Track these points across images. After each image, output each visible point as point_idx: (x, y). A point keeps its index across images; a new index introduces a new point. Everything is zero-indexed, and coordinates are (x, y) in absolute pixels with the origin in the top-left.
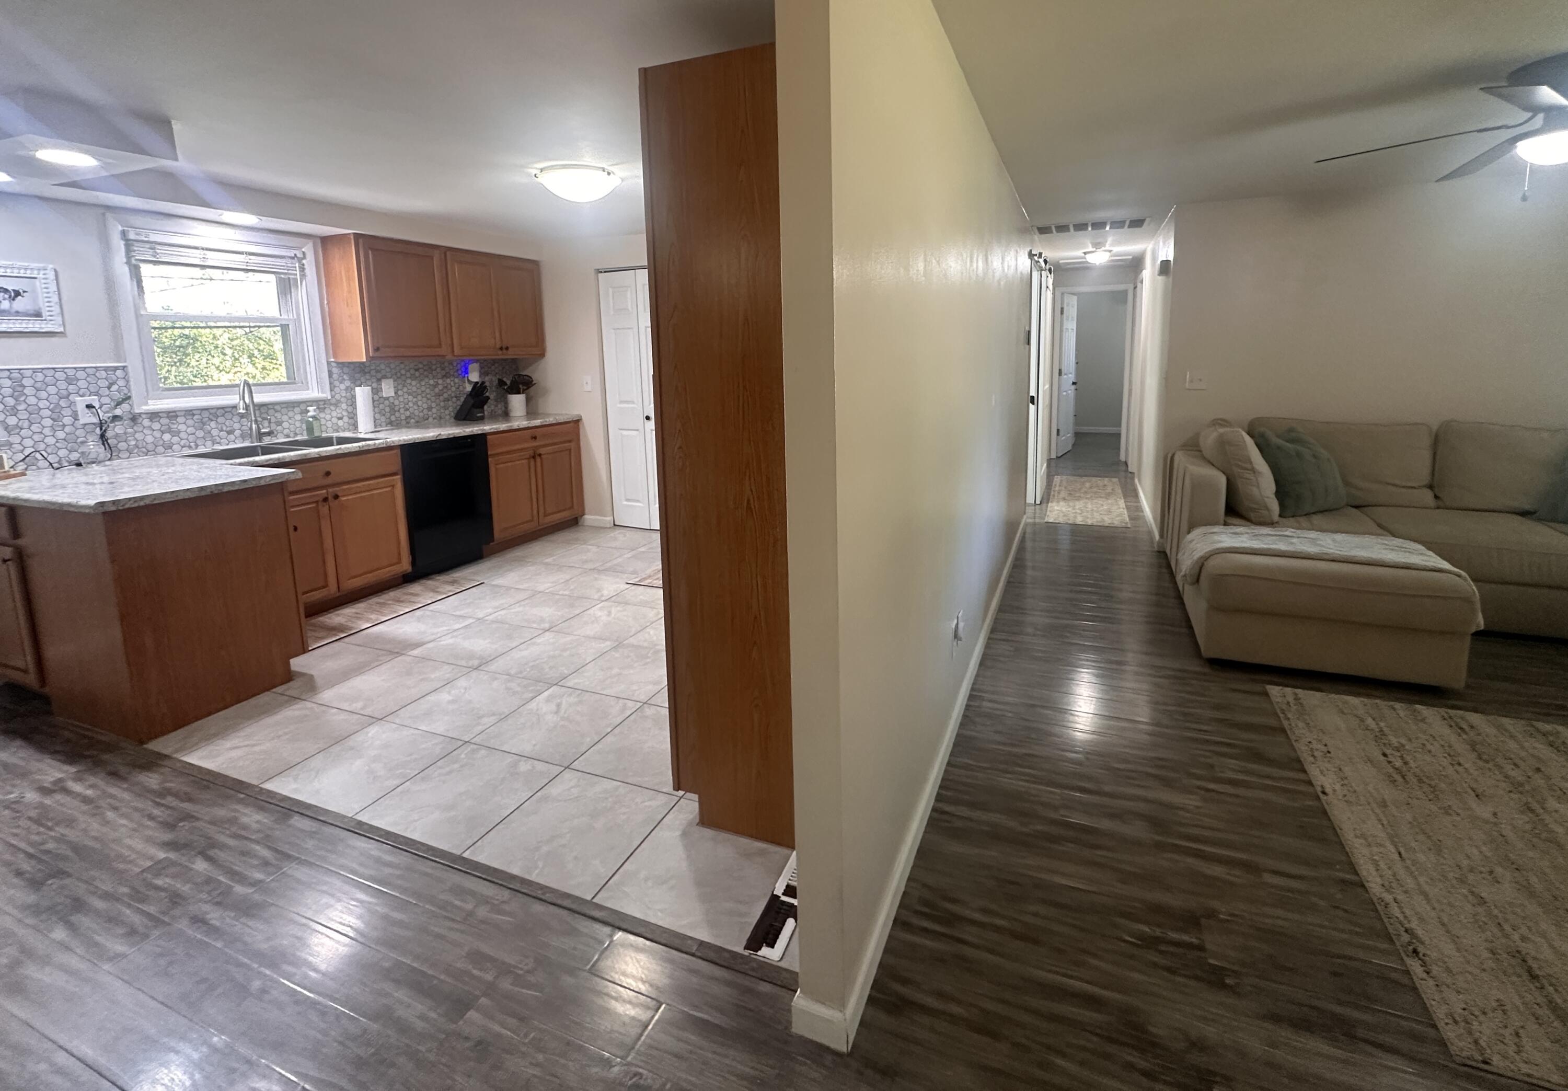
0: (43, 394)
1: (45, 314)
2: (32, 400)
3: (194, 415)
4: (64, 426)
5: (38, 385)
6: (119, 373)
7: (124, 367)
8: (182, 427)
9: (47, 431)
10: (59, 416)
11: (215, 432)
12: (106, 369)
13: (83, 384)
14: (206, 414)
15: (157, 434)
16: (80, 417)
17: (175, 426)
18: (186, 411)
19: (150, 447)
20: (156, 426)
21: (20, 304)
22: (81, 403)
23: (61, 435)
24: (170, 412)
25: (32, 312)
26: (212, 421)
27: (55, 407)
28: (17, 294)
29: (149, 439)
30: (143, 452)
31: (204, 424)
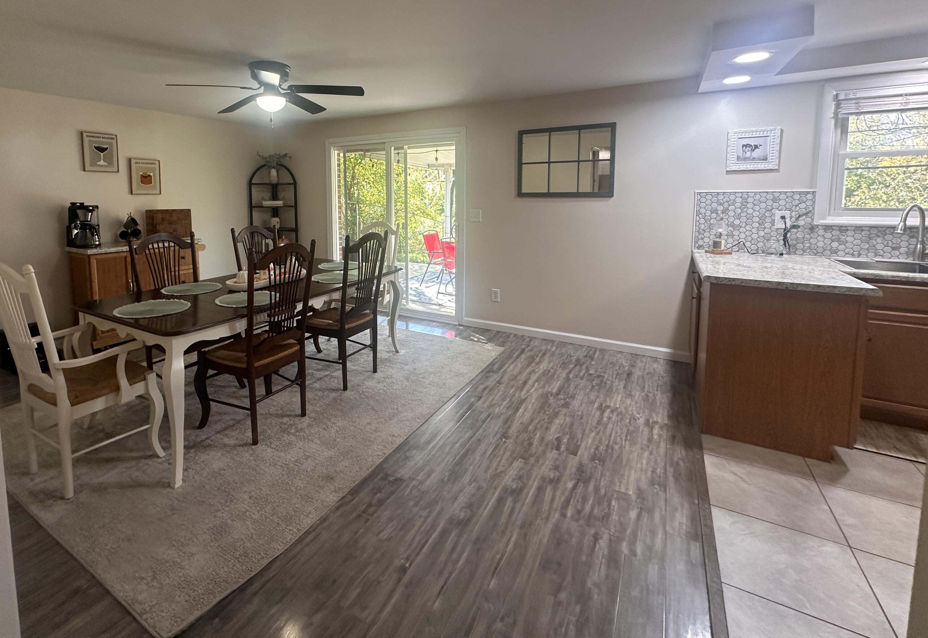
0: (757, 208)
1: (769, 158)
2: (750, 211)
3: (863, 230)
4: (765, 228)
5: (756, 202)
6: (809, 196)
7: (814, 192)
8: (850, 239)
9: (754, 231)
10: (763, 222)
11: (879, 247)
12: (800, 193)
13: (782, 203)
14: (874, 231)
15: (828, 241)
16: (775, 224)
17: (844, 238)
18: (856, 227)
19: (820, 250)
20: (828, 235)
21: (757, 153)
22: (778, 214)
23: (762, 233)
24: (841, 226)
25: (762, 157)
26: (879, 237)
27: (762, 216)
28: (756, 147)
29: (821, 244)
30: (813, 253)
31: (870, 239)
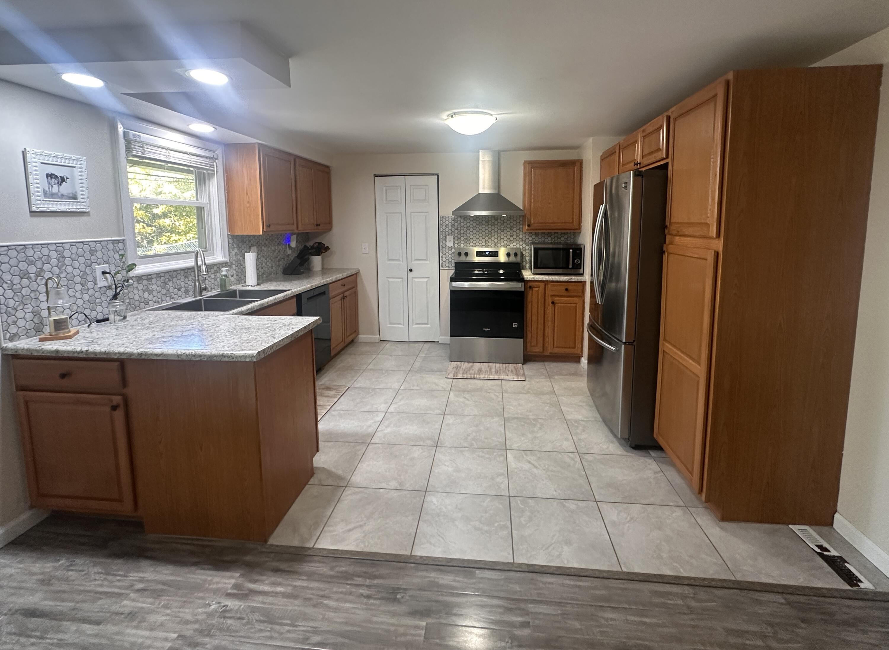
0: (76, 264)
1: (80, 197)
2: (69, 269)
3: (161, 277)
4: (88, 289)
5: (74, 256)
6: (120, 245)
7: (123, 240)
8: (154, 287)
9: (78, 295)
10: (85, 282)
11: (171, 290)
12: (113, 242)
13: (99, 254)
14: (167, 276)
15: (141, 293)
16: (98, 282)
17: (151, 286)
18: (157, 274)
19: (137, 303)
20: (140, 287)
21: (65, 188)
22: (99, 269)
23: (86, 297)
24: (148, 275)
25: (71, 195)
26: (170, 281)
27: (83, 274)
28: (63, 180)
29: (137, 297)
30: (133, 308)
31: (166, 284)
